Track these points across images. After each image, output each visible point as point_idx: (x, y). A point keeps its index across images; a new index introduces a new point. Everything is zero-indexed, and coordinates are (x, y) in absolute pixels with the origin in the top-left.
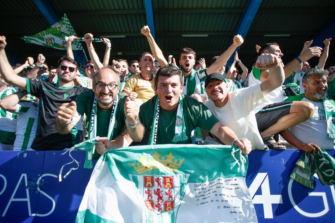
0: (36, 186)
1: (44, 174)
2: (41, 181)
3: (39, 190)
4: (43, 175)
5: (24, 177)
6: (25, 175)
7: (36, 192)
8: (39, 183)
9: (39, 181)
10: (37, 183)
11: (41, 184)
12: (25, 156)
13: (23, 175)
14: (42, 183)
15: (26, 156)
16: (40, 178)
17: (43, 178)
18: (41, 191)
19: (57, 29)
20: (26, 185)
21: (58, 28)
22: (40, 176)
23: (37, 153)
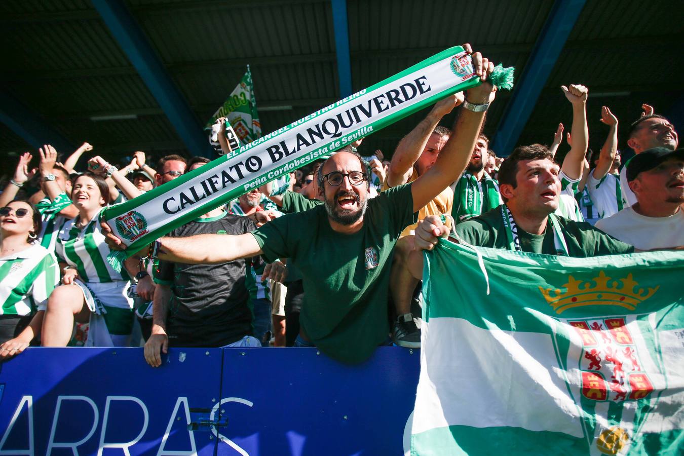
0: (208, 425)
1: (224, 398)
2: (218, 413)
3: (216, 432)
4: (223, 401)
5: (182, 403)
6: (184, 400)
7: (211, 438)
8: (215, 417)
9: (214, 414)
10: (209, 417)
11: (218, 419)
12: (182, 358)
13: (180, 399)
14: (220, 417)
15: (184, 359)
16: (217, 406)
17: (221, 407)
18: (220, 436)
19: (239, 97)
20: (189, 422)
21: (241, 96)
22: (215, 403)
23: (207, 353)
